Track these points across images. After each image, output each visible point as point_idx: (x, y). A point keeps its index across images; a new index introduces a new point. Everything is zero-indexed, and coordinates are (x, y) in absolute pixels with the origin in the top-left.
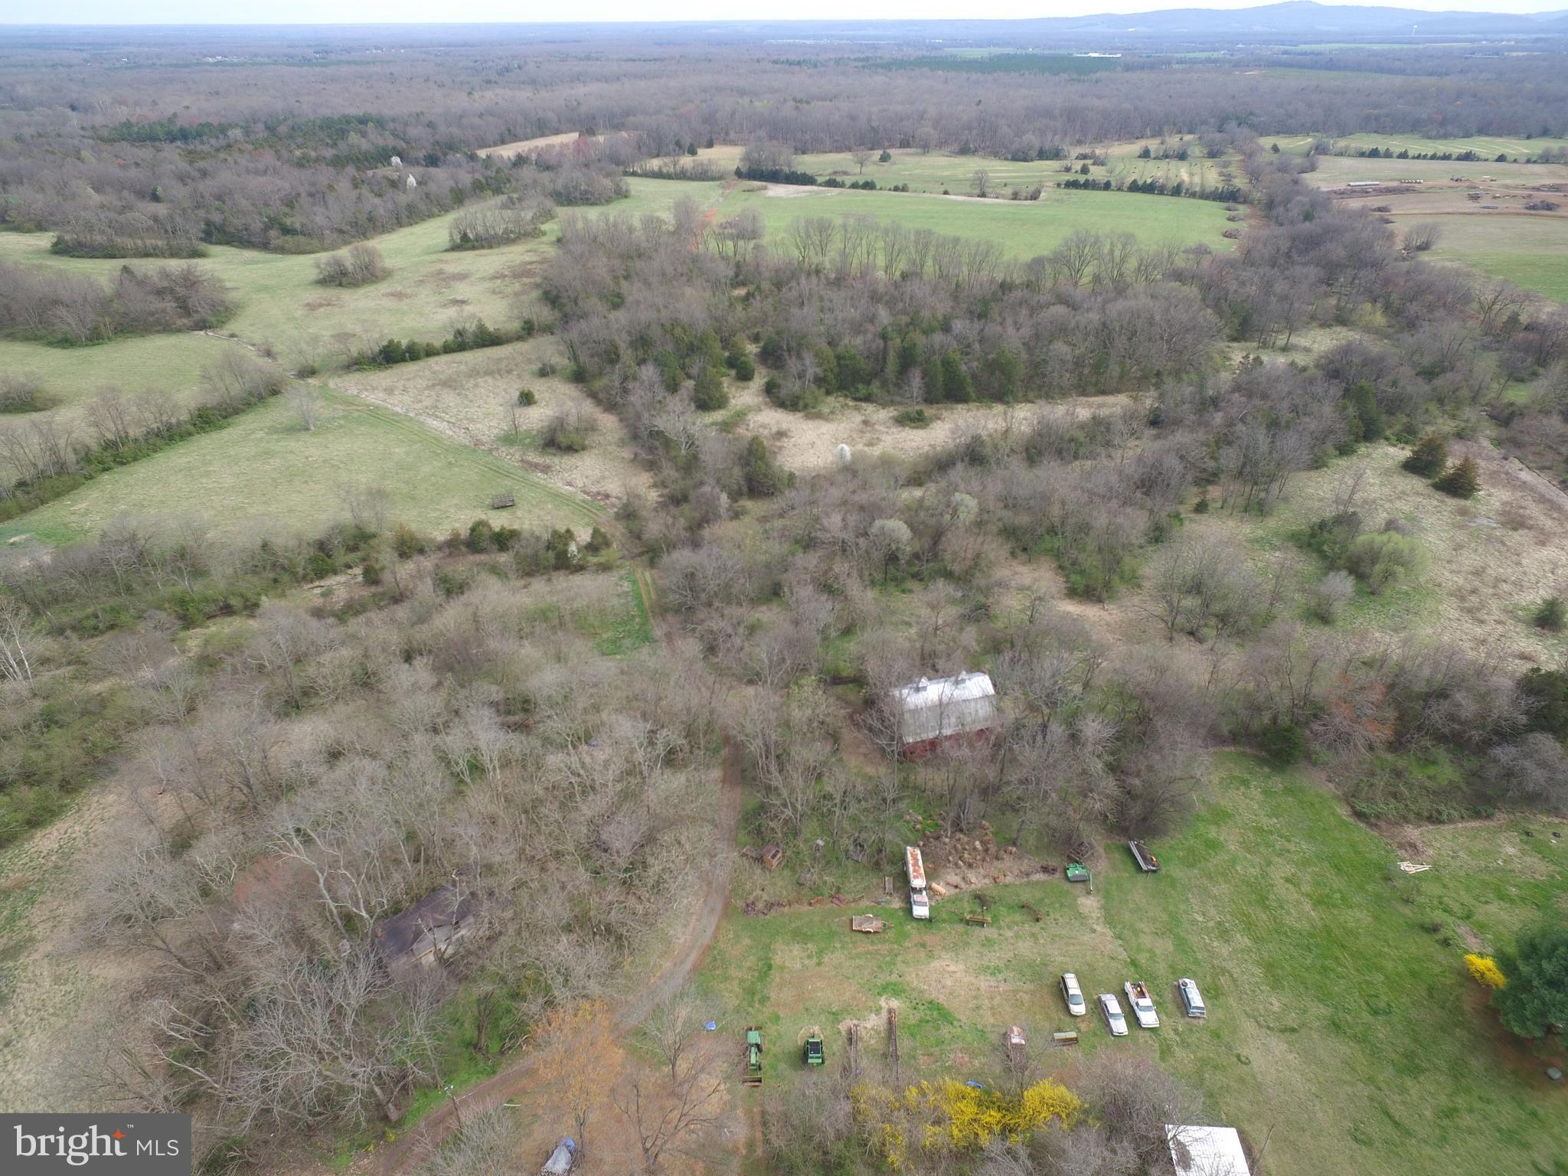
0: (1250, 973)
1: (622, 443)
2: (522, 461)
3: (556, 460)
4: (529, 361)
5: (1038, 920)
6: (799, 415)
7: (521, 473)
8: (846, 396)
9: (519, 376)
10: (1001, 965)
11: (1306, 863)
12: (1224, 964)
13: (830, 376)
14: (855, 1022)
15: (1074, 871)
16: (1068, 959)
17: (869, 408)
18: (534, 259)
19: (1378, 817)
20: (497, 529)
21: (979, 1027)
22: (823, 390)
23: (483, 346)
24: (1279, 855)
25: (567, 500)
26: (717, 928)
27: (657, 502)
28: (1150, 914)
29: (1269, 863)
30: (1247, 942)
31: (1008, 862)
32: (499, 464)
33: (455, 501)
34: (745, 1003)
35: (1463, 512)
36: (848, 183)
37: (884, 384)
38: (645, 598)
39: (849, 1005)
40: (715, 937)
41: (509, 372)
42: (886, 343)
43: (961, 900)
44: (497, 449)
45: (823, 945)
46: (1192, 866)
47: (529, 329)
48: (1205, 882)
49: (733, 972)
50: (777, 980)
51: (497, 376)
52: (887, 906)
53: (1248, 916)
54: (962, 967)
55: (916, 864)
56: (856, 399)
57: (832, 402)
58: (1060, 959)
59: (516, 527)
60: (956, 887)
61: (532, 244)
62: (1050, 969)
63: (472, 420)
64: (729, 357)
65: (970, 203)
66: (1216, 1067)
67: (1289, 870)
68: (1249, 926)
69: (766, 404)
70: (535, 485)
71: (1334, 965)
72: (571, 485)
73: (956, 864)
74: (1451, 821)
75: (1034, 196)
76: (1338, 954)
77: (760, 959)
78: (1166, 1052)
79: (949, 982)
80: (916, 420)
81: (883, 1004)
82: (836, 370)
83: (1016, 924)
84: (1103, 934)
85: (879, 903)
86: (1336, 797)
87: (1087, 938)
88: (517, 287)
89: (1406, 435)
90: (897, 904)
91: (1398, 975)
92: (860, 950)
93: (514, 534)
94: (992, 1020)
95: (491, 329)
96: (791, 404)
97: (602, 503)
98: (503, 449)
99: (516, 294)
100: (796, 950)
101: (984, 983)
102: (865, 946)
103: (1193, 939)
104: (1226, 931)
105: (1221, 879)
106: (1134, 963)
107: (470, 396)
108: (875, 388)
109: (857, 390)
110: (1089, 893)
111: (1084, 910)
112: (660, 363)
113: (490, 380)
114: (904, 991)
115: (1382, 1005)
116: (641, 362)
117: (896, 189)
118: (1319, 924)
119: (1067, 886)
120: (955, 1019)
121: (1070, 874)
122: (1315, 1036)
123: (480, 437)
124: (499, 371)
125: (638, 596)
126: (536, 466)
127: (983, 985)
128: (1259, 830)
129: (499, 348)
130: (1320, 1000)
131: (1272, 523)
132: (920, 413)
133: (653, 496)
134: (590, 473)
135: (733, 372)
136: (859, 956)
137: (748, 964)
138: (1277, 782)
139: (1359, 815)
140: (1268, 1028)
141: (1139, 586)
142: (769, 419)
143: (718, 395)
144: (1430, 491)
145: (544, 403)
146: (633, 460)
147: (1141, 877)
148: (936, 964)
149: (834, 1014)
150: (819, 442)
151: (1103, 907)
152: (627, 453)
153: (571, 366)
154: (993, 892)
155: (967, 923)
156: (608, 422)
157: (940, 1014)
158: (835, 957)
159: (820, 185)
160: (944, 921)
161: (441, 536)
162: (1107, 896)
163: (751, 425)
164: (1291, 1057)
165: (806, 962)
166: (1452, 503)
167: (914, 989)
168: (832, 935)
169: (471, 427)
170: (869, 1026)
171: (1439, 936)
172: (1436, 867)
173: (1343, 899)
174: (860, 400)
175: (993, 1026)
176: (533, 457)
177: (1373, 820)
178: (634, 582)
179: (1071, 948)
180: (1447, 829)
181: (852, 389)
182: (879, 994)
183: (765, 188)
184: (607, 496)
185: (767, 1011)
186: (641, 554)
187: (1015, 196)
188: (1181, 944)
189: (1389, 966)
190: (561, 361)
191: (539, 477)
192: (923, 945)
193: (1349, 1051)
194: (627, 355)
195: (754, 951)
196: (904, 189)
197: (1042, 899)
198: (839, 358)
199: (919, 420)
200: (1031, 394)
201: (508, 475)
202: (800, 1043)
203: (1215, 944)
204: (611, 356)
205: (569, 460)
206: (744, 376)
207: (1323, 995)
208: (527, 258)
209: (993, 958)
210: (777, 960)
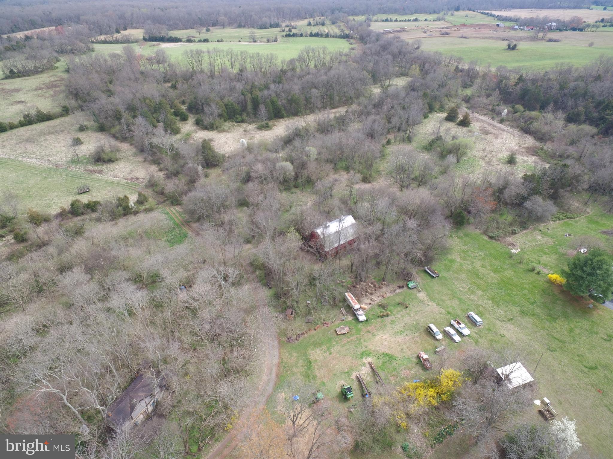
0: (488, 304)
1: (135, 155)
2: (86, 170)
3: (104, 167)
4: (72, 125)
5: (407, 307)
6: (215, 132)
7: (87, 176)
8: (233, 122)
9: (69, 132)
10: (402, 329)
11: (483, 259)
12: (478, 303)
13: (224, 114)
14: (357, 373)
15: (411, 285)
16: (425, 319)
17: (244, 125)
18: (56, 79)
19: (498, 237)
20: (86, 202)
21: (407, 357)
22: (223, 120)
23: (42, 121)
24: (475, 259)
25: (118, 184)
26: (280, 353)
27: (164, 177)
28: (445, 293)
29: (473, 263)
30: (481, 293)
31: (384, 289)
32: (73, 173)
33: (55, 194)
34: (307, 382)
35: (470, 131)
36: (197, 40)
37: (248, 114)
38: (176, 219)
39: (352, 367)
40: (281, 358)
41: (62, 131)
42: (245, 96)
43: (374, 308)
44: (70, 167)
45: (328, 345)
46: (448, 271)
47: (66, 111)
48: (456, 275)
49: (295, 370)
50: (316, 367)
51: (56, 134)
52: (347, 320)
53: (476, 283)
54: (388, 335)
55: (352, 299)
56: (237, 122)
57: (227, 125)
58: (422, 320)
59: (94, 200)
60: (370, 304)
61: (52, 73)
62: (421, 325)
63: (50, 156)
64: (174, 112)
65: (251, 45)
66: (496, 342)
67: (480, 263)
68: (478, 286)
69: (198, 129)
70: (97, 180)
71: (511, 292)
72: (117, 177)
73: (366, 295)
74: (519, 233)
75: (275, 41)
76: (511, 288)
77: (304, 360)
78: (476, 342)
79: (386, 343)
80: (266, 127)
81: (365, 361)
82: (226, 110)
83: (399, 311)
84: (432, 305)
85: (343, 320)
86: (481, 234)
87: (427, 309)
88: (51, 93)
89: (442, 109)
90: (350, 318)
91: (532, 289)
92: (345, 342)
93: (96, 203)
94: (410, 353)
95: (45, 112)
96: (210, 127)
97: (136, 182)
98: (73, 166)
99: (52, 96)
100: (318, 350)
101: (400, 338)
102: (345, 340)
103: (463, 297)
104: (472, 291)
105: (461, 273)
106: (448, 313)
107: (44, 144)
108: (244, 116)
109: (237, 118)
110: (419, 291)
111: (421, 298)
112: (144, 115)
113: (53, 136)
114: (370, 353)
115: (533, 301)
116: (134, 117)
117: (218, 41)
118: (499, 279)
119: (411, 291)
120: (396, 357)
121: (410, 286)
122: (519, 318)
123: (57, 163)
124: (56, 132)
125: (172, 219)
126: (95, 171)
127: (400, 340)
128: (464, 252)
129: (52, 121)
130: (514, 306)
131: (414, 144)
132: (267, 124)
133: (161, 174)
134: (124, 170)
135: (178, 118)
136: (345, 345)
137: (301, 364)
138: (461, 233)
139: (491, 238)
140: (504, 321)
141: (381, 174)
142: (202, 135)
143: (176, 128)
144: (456, 126)
145: (87, 143)
146: (144, 161)
147: (434, 280)
148: (377, 338)
149: (347, 373)
150: (228, 142)
151: (427, 295)
152: (140, 159)
153: (96, 125)
154: (384, 302)
155: (382, 317)
156: (124, 146)
157: (389, 357)
158: (335, 349)
159: (184, 42)
160: (372, 319)
161: (54, 210)
162: (426, 290)
163: (195, 139)
164: (516, 329)
165: (325, 355)
166: (465, 129)
167: (374, 351)
168: (330, 340)
169: (50, 159)
170: (363, 372)
171: (536, 272)
172: (522, 249)
173: (501, 268)
174: (239, 122)
175: (411, 355)
176: (91, 167)
177: (497, 238)
178: (167, 213)
179: (424, 314)
180: (518, 235)
181: (235, 118)
182: (361, 358)
183: (160, 45)
184: (137, 179)
185: (318, 382)
186: (164, 202)
187: (268, 41)
188: (460, 300)
189: (527, 286)
190: (90, 123)
191: (98, 176)
192: (369, 332)
193: (532, 320)
194: (126, 115)
195: (300, 357)
196: (222, 41)
197: (404, 299)
198: (226, 105)
199: (267, 127)
200: (308, 111)
201: (80, 178)
202: (339, 390)
203: (471, 297)
204: (118, 117)
205: (111, 166)
206: (184, 119)
207: (515, 304)
208: (52, 79)
209: (398, 327)
210: (312, 358)
